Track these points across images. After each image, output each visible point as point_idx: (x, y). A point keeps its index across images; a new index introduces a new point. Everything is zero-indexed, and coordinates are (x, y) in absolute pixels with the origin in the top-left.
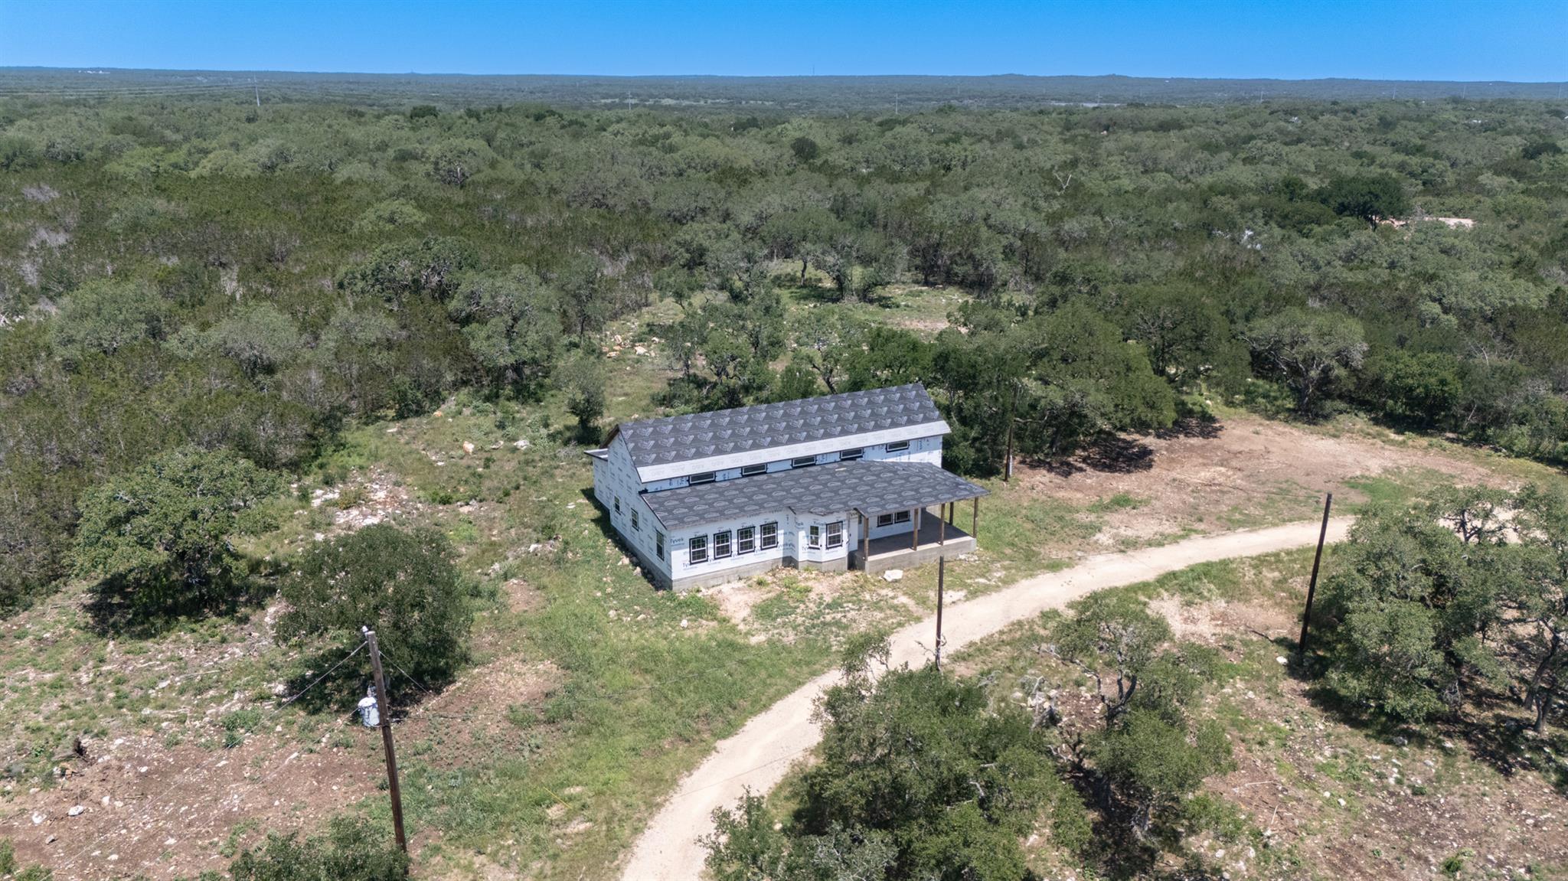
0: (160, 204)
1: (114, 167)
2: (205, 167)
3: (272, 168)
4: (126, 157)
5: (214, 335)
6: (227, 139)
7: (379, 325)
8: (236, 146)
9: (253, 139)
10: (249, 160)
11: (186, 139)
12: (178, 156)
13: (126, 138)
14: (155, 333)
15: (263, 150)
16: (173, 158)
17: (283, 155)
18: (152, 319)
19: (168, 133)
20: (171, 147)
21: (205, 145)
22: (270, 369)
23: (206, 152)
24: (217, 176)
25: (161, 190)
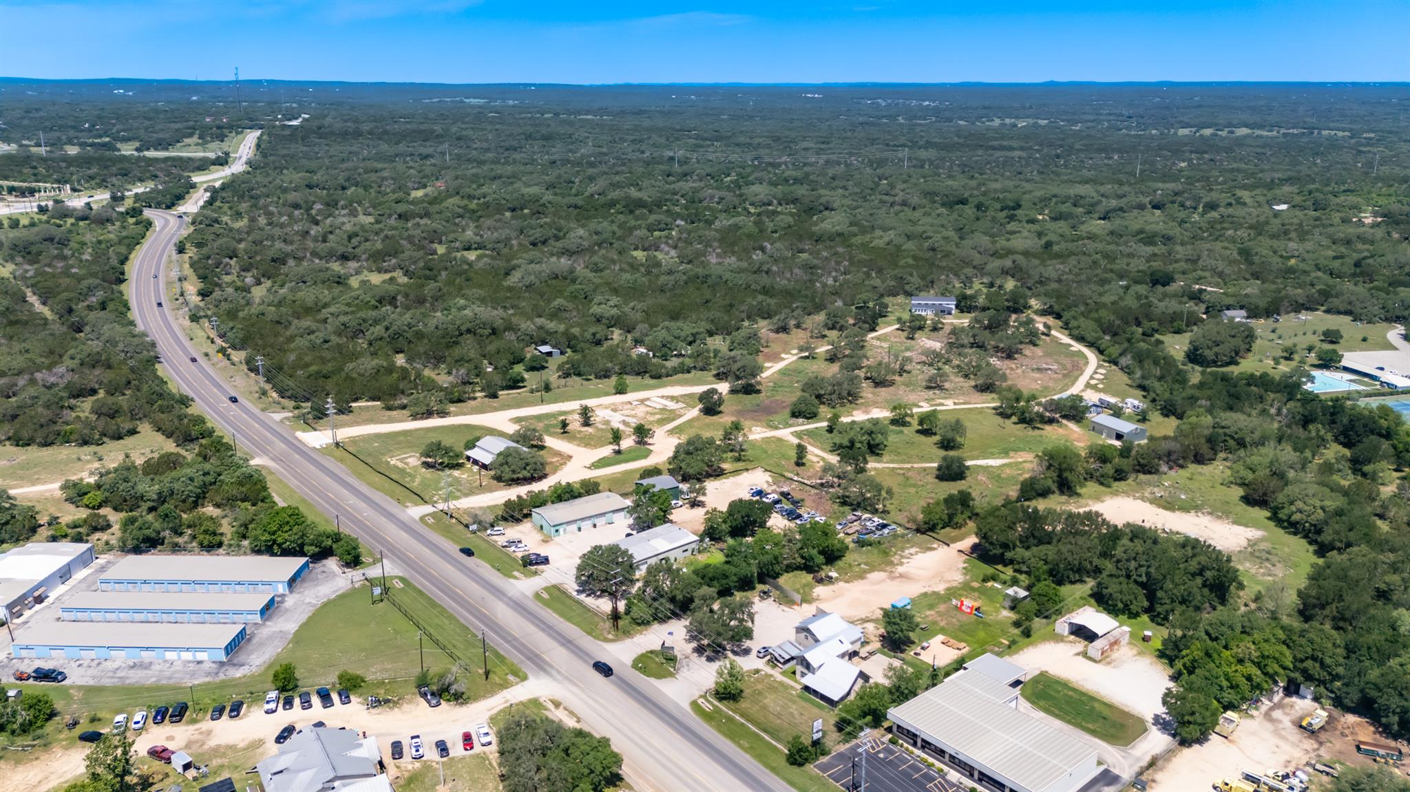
7: (893, 281)
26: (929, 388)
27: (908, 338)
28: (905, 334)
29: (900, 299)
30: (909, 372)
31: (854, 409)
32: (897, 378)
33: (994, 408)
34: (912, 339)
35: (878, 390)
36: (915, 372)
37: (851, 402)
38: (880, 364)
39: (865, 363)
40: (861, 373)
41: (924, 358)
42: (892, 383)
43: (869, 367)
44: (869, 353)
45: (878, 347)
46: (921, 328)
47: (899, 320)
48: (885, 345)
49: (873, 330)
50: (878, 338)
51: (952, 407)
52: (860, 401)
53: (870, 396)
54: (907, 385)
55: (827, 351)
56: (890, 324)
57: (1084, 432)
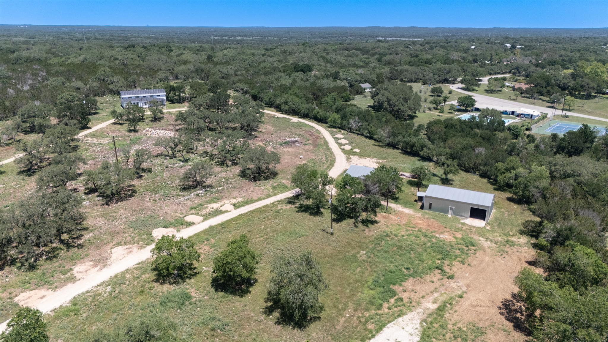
0: (61, 68)
1: (49, 62)
2: (69, 61)
3: (84, 62)
4: (52, 60)
5: (71, 84)
6: (74, 55)
7: (95, 84)
8: (76, 57)
9: (80, 55)
10: (79, 60)
11: (64, 55)
12: (63, 59)
13: (50, 55)
14: (63, 84)
15: (81, 58)
16: (62, 59)
17: (86, 59)
18: (63, 82)
19: (60, 54)
20: (61, 57)
21: (69, 57)
22: (79, 89)
23: (69, 58)
24: (72, 63)
25: (61, 66)
26: (186, 188)
27: (131, 131)
28: (126, 126)
29: (108, 98)
30: (150, 171)
31: (74, 260)
32: (136, 182)
33: (291, 201)
34: (135, 131)
35: (113, 206)
36: (157, 169)
37: (68, 245)
38: (106, 167)
39: (81, 168)
40: (80, 184)
41: (161, 149)
42: (132, 192)
43: (90, 174)
44: (85, 154)
45: (95, 145)
46: (141, 119)
47: (114, 114)
48: (104, 141)
49: (85, 127)
50: (93, 135)
51: (235, 213)
52: (87, 236)
53: (100, 222)
54: (154, 190)
55: (18, 162)
56: (103, 120)
57: (419, 214)
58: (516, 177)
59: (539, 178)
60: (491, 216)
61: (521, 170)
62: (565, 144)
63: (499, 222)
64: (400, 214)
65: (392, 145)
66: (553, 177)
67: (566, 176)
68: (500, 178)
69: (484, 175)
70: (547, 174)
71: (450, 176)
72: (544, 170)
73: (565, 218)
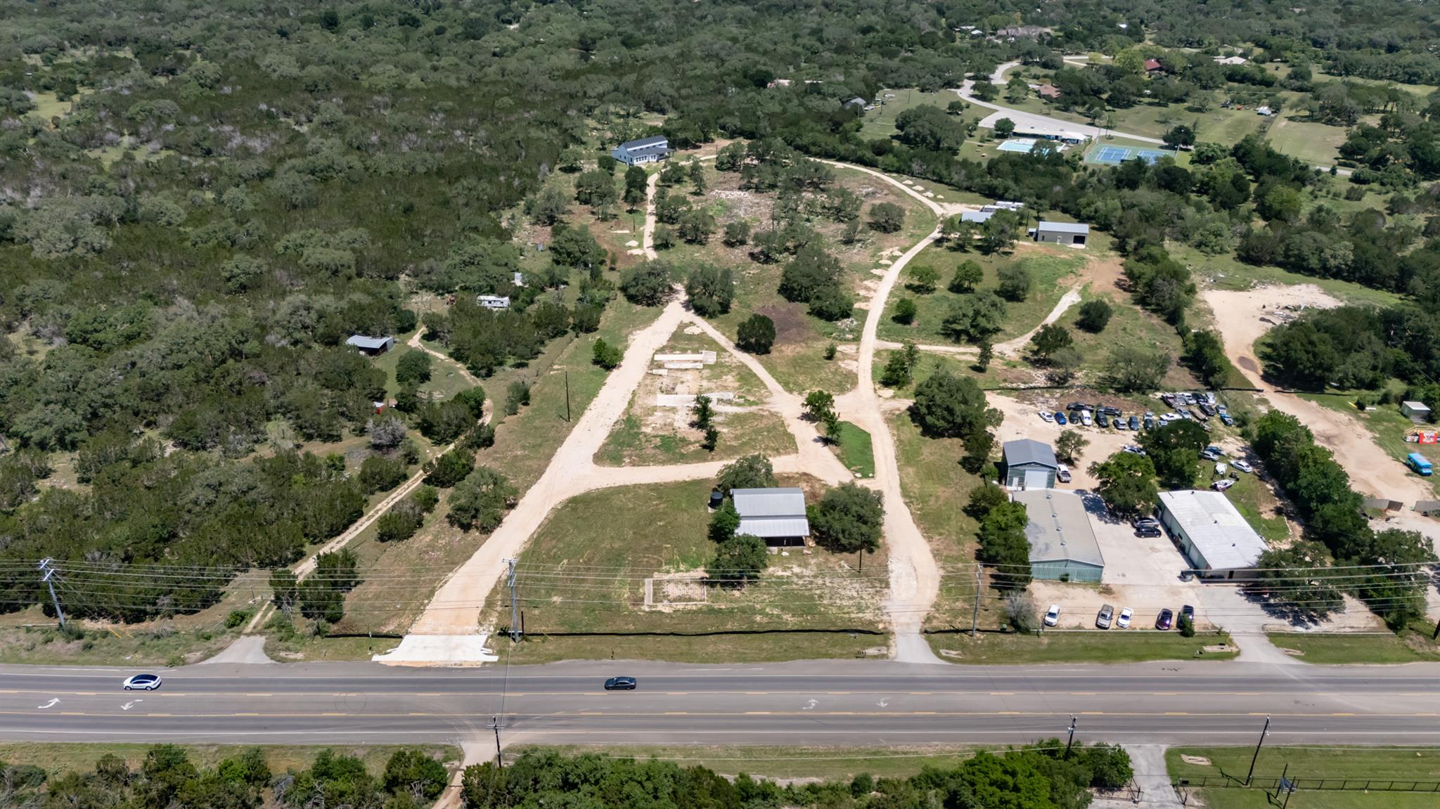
57: (1036, 245)
58: (1096, 211)
59: (1115, 209)
60: (1087, 240)
61: (1100, 204)
62: (1124, 177)
63: (1094, 246)
64: (1023, 246)
65: (968, 189)
66: (1123, 208)
67: (1133, 206)
68: (1083, 212)
69: (1065, 211)
70: (1119, 205)
71: (1041, 215)
72: (1117, 203)
73: (1138, 234)
